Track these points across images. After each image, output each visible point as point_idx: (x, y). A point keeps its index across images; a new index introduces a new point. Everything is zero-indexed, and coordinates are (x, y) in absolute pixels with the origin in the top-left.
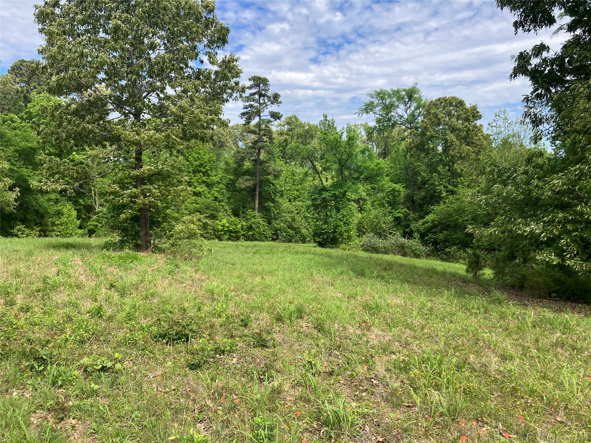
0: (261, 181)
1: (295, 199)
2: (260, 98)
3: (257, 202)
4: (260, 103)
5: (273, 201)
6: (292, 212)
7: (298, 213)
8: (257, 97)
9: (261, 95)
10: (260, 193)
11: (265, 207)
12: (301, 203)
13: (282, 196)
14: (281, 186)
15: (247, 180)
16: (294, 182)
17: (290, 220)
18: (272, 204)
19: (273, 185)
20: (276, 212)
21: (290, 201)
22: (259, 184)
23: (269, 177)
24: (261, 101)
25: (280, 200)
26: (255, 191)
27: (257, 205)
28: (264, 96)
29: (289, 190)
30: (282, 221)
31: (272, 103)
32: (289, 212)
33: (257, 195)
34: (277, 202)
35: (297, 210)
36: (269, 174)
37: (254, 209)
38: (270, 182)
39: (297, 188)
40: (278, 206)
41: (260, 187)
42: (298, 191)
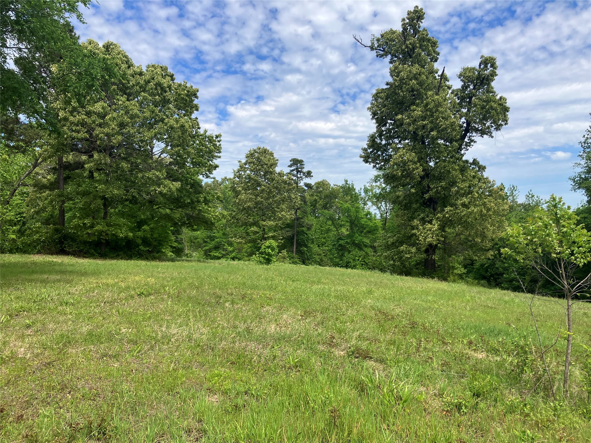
0: (298, 232)
1: (323, 245)
2: (297, 173)
3: (295, 247)
4: (298, 177)
5: (306, 246)
6: (320, 255)
7: (325, 256)
8: (295, 172)
9: (298, 172)
10: (297, 240)
11: (301, 251)
12: (327, 248)
13: (313, 242)
14: (312, 236)
15: (288, 231)
16: (322, 232)
17: (319, 260)
18: (306, 249)
19: (306, 234)
20: (308, 254)
21: (319, 246)
22: (296, 234)
23: (303, 229)
24: (299, 176)
25: (312, 246)
26: (294, 239)
27: (295, 250)
28: (301, 172)
29: (318, 238)
30: (313, 261)
31: (306, 177)
32: (318, 255)
33: (295, 242)
34: (309, 247)
35: (324, 253)
36: (303, 227)
37: (293, 252)
38: (304, 233)
39: (324, 236)
40: (310, 249)
41: (297, 236)
42: (324, 238)
